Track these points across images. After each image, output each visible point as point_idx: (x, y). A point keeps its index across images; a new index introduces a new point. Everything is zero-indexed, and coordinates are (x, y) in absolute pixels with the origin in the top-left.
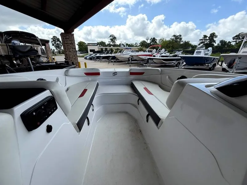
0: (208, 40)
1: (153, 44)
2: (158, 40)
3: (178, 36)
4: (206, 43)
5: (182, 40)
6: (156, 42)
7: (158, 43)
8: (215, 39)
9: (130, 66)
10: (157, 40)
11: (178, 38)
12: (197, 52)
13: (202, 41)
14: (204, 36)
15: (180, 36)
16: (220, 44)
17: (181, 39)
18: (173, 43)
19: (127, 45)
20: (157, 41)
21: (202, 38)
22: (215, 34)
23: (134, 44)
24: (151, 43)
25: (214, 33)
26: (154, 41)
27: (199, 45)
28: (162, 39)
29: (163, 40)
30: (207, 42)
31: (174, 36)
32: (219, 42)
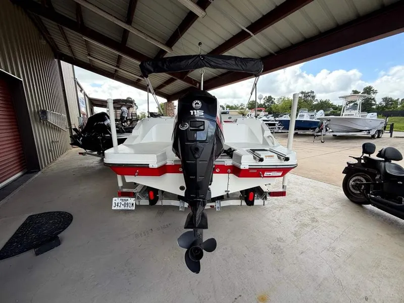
1: (268, 105)
2: (276, 99)
3: (309, 93)
5: (316, 98)
6: (273, 102)
8: (373, 96)
10: (274, 99)
11: (309, 96)
12: (300, 116)
14: (353, 91)
15: (313, 92)
16: (383, 103)
17: (313, 97)
19: (228, 107)
20: (275, 101)
22: (371, 88)
23: (240, 105)
24: (266, 104)
25: (370, 86)
26: (270, 100)
29: (284, 99)
31: (302, 93)
32: (382, 100)
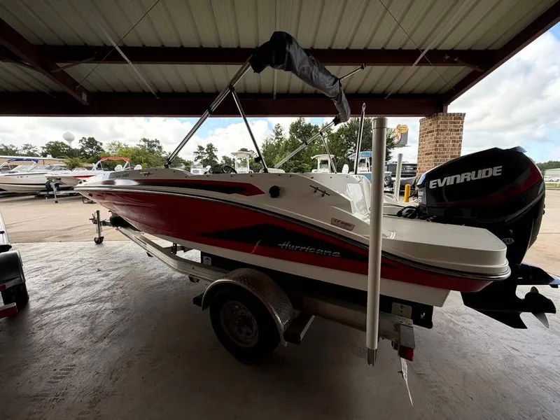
0: (205, 154)
1: (91, 152)
2: (105, 145)
3: (153, 141)
4: (204, 158)
5: (163, 150)
7: (106, 150)
8: (215, 153)
9: (56, 202)
10: (102, 144)
11: (154, 146)
13: (198, 155)
14: (199, 146)
15: (157, 141)
17: (160, 148)
18: (146, 154)
20: (103, 147)
21: (197, 151)
25: (211, 144)
26: (93, 145)
27: (196, 160)
28: (117, 143)
29: (119, 146)
30: (206, 157)
31: (145, 140)
32: (222, 158)
